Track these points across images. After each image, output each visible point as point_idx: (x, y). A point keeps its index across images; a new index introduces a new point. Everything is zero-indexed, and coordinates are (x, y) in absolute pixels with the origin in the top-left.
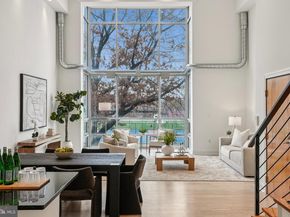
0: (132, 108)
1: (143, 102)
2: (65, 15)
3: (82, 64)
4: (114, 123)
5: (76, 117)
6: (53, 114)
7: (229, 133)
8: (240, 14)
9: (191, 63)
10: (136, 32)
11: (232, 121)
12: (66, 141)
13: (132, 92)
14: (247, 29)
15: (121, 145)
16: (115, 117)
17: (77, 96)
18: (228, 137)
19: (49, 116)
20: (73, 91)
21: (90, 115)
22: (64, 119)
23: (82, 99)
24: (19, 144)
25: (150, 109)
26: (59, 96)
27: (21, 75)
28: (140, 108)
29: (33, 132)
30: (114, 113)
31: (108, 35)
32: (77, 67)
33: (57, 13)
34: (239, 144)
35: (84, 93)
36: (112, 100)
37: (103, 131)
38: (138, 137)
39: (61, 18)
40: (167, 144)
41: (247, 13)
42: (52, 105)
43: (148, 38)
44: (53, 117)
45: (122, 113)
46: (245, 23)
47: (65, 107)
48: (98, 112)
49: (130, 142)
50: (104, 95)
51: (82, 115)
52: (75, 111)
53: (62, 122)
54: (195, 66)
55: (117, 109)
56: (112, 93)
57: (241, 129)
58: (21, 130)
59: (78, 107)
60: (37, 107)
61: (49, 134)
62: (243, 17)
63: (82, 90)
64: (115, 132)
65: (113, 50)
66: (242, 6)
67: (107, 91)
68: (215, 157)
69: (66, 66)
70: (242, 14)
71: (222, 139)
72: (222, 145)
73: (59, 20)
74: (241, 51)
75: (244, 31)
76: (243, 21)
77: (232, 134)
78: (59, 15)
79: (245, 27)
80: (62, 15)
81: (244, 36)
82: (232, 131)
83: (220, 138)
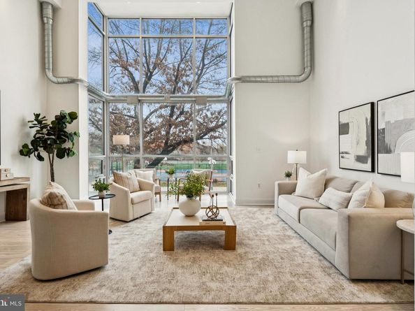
2: (55, 10)
7: (288, 175)
8: (301, 6)
9: (234, 76)
11: (293, 157)
14: (312, 26)
18: (287, 181)
32: (73, 81)
33: (41, 4)
34: (311, 193)
39: (49, 12)
40: (190, 196)
41: (311, 4)
46: (309, 18)
53: (41, 159)
54: (240, 79)
55: (141, 144)
57: (309, 168)
62: (306, 10)
68: (267, 210)
69: (54, 79)
70: (304, 8)
71: (279, 184)
72: (279, 194)
73: (44, 12)
74: (304, 58)
75: (307, 30)
76: (307, 16)
77: (294, 176)
78: (44, 6)
79: (309, 23)
80: (50, 7)
81: (307, 35)
82: (293, 171)
83: (277, 183)
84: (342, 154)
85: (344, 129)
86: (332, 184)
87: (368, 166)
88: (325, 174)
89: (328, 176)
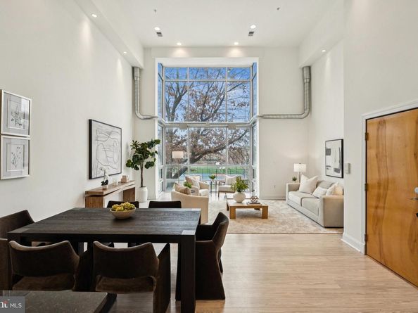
0: (201, 157)
1: (210, 152)
2: (141, 70)
3: (156, 115)
4: (186, 169)
5: (150, 165)
6: (129, 161)
7: (294, 180)
8: (303, 68)
9: (258, 114)
10: (204, 92)
11: (297, 168)
12: (142, 186)
13: (201, 143)
14: (310, 82)
15: (193, 191)
16: (188, 164)
17: (151, 144)
18: (294, 183)
19: (124, 163)
20: (148, 140)
21: (164, 162)
22: (139, 166)
23: (157, 148)
24: (87, 192)
25: (215, 158)
26: (135, 144)
27: (90, 121)
28: (207, 157)
29: (102, 180)
30: (186, 161)
31: (181, 96)
32: (152, 118)
33: (133, 68)
34: (308, 190)
35: (158, 142)
36: (184, 149)
37: (176, 176)
38: (208, 183)
39: (137, 73)
40: (239, 191)
41: (310, 68)
42: (127, 153)
43: (215, 98)
44: (129, 164)
45: (193, 161)
46: (308, 77)
47: (141, 156)
48: (172, 160)
49: (201, 188)
50: (178, 146)
51: (156, 163)
52: (150, 159)
53: (137, 169)
54: (262, 117)
55: (188, 158)
56: (184, 144)
57: (308, 175)
58: (90, 177)
59: (153, 155)
60: (110, 154)
61: (123, 181)
62: (306, 72)
63: (156, 139)
64: (187, 179)
65: (185, 108)
66: (305, 62)
67: (180, 143)
68: (281, 202)
69: (141, 117)
70: (305, 69)
71: (289, 185)
72: (289, 191)
73: (135, 74)
74: (304, 103)
75: (307, 85)
76: (306, 75)
77: (298, 180)
78: (135, 70)
79: (308, 80)
80: (138, 70)
81: (307, 88)
82: (298, 178)
83: (287, 185)
84: (327, 167)
85: (328, 152)
86: (321, 185)
87: (340, 175)
88: (316, 179)
89: (319, 180)
